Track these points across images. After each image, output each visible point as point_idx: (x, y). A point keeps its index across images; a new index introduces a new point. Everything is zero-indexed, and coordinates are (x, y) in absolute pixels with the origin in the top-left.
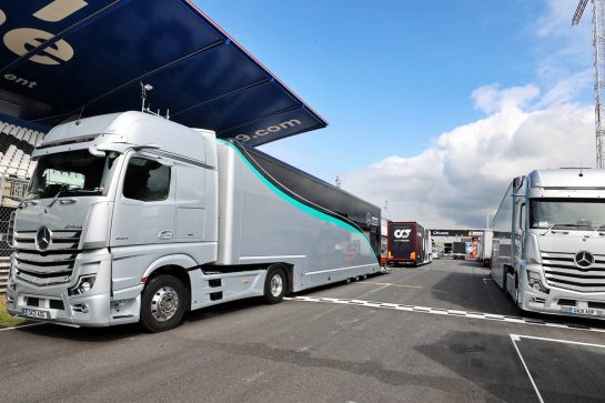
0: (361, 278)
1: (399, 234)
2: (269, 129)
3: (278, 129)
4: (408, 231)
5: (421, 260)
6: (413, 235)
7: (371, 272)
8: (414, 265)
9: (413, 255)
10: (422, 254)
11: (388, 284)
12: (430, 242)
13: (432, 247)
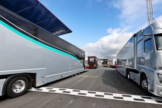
0: (78, 74)
1: (91, 60)
2: (56, 32)
3: (59, 33)
4: (93, 59)
5: (97, 67)
6: (95, 60)
7: (81, 71)
8: (95, 68)
9: (95, 65)
10: (97, 65)
11: (87, 76)
12: (99, 62)
13: (100, 63)
